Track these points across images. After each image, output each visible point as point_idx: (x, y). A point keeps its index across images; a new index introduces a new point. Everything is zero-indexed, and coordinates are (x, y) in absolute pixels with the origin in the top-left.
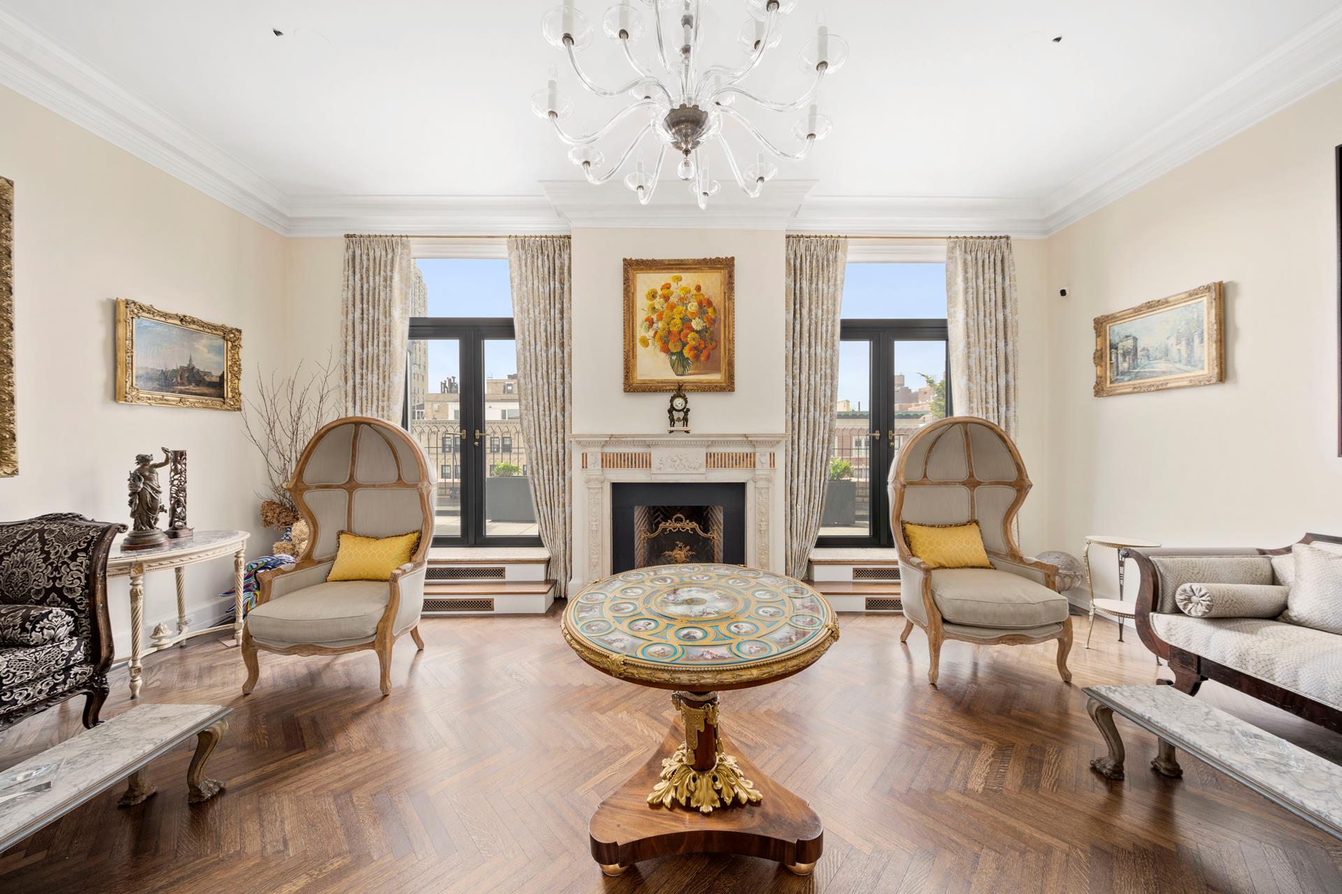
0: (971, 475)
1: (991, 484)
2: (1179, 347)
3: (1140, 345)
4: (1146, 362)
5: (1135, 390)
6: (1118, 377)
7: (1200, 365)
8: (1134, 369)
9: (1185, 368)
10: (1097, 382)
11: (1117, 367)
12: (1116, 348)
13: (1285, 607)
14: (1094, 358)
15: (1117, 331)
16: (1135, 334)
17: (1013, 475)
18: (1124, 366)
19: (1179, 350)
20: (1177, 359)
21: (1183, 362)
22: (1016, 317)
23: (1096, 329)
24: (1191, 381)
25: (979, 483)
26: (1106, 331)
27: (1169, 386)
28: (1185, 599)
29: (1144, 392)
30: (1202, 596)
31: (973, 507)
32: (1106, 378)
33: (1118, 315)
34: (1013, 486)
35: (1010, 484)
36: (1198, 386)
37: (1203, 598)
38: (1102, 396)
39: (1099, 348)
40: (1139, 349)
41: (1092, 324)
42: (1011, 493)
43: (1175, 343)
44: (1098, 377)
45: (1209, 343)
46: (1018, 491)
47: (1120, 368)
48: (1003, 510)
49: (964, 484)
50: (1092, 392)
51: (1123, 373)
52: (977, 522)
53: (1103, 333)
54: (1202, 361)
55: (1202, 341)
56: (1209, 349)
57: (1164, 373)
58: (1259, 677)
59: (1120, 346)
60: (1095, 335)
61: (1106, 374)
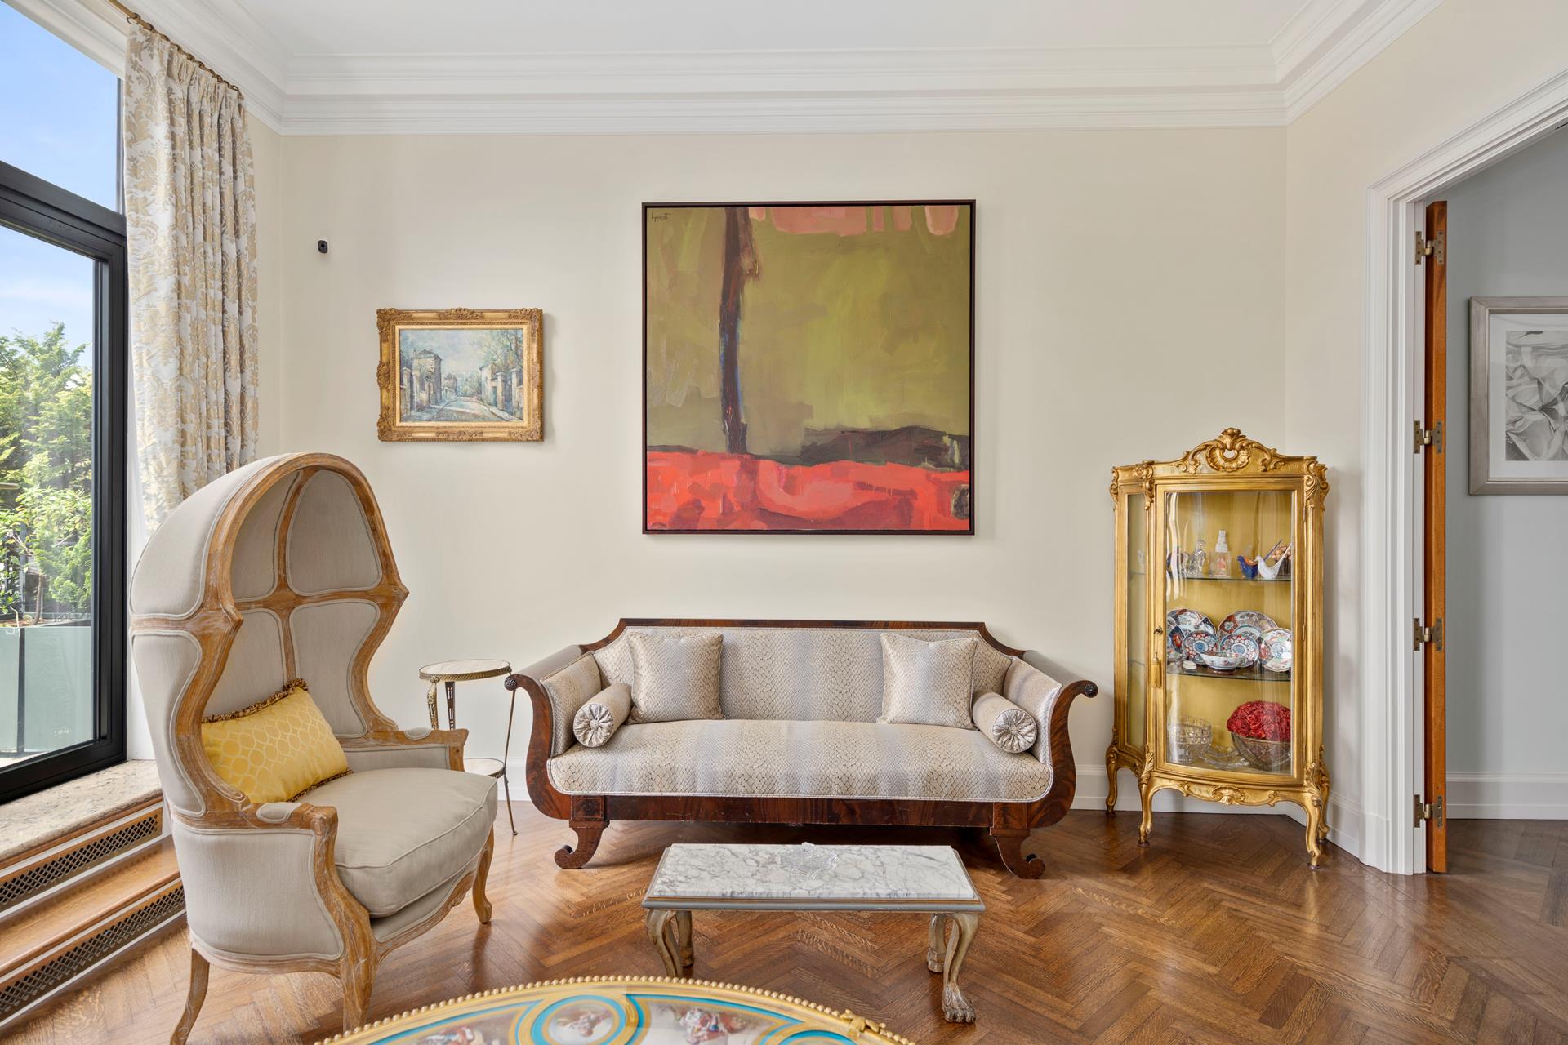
0: (283, 584)
1: (324, 598)
2: (494, 384)
3: (447, 368)
4: (453, 397)
5: (441, 437)
6: (413, 413)
7: (518, 414)
8: (437, 403)
9: (501, 414)
10: (381, 416)
11: (412, 397)
12: (410, 367)
13: (633, 705)
14: (379, 375)
15: (411, 337)
16: (437, 352)
17: (372, 575)
18: (422, 396)
19: (495, 388)
20: (492, 401)
21: (500, 405)
22: (255, 263)
23: (380, 327)
24: (510, 433)
25: (299, 600)
26: (394, 334)
27: (485, 435)
28: (585, 727)
29: (454, 440)
30: (603, 716)
31: (289, 652)
32: (394, 410)
33: (415, 315)
34: (373, 598)
35: (364, 595)
36: (519, 441)
37: (604, 719)
38: (391, 440)
39: (385, 360)
40: (443, 376)
41: (375, 318)
42: (368, 612)
43: (489, 378)
44: (383, 407)
45: (529, 387)
46: (383, 606)
47: (416, 399)
48: (352, 647)
49: (267, 604)
50: (374, 430)
51: (421, 408)
52: (302, 685)
53: (389, 338)
54: (520, 409)
55: (520, 383)
56: (529, 394)
57: (476, 417)
58: (664, 794)
59: (415, 363)
60: (378, 337)
61: (395, 405)
